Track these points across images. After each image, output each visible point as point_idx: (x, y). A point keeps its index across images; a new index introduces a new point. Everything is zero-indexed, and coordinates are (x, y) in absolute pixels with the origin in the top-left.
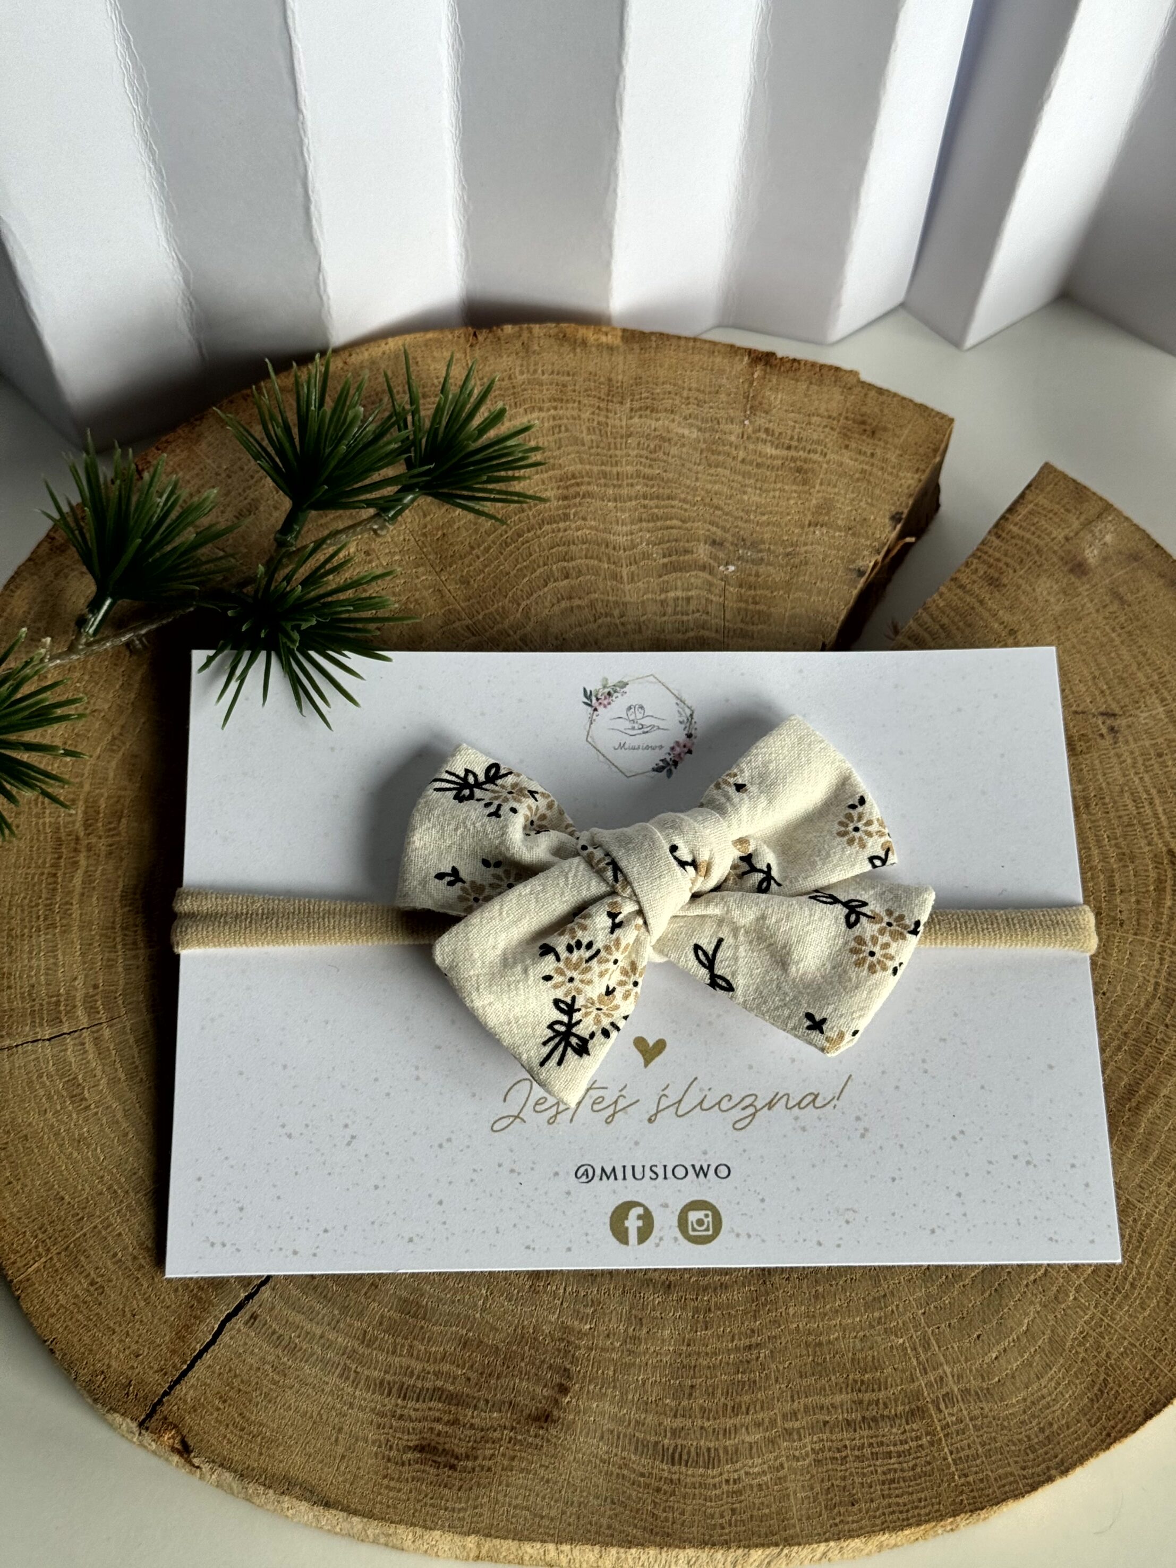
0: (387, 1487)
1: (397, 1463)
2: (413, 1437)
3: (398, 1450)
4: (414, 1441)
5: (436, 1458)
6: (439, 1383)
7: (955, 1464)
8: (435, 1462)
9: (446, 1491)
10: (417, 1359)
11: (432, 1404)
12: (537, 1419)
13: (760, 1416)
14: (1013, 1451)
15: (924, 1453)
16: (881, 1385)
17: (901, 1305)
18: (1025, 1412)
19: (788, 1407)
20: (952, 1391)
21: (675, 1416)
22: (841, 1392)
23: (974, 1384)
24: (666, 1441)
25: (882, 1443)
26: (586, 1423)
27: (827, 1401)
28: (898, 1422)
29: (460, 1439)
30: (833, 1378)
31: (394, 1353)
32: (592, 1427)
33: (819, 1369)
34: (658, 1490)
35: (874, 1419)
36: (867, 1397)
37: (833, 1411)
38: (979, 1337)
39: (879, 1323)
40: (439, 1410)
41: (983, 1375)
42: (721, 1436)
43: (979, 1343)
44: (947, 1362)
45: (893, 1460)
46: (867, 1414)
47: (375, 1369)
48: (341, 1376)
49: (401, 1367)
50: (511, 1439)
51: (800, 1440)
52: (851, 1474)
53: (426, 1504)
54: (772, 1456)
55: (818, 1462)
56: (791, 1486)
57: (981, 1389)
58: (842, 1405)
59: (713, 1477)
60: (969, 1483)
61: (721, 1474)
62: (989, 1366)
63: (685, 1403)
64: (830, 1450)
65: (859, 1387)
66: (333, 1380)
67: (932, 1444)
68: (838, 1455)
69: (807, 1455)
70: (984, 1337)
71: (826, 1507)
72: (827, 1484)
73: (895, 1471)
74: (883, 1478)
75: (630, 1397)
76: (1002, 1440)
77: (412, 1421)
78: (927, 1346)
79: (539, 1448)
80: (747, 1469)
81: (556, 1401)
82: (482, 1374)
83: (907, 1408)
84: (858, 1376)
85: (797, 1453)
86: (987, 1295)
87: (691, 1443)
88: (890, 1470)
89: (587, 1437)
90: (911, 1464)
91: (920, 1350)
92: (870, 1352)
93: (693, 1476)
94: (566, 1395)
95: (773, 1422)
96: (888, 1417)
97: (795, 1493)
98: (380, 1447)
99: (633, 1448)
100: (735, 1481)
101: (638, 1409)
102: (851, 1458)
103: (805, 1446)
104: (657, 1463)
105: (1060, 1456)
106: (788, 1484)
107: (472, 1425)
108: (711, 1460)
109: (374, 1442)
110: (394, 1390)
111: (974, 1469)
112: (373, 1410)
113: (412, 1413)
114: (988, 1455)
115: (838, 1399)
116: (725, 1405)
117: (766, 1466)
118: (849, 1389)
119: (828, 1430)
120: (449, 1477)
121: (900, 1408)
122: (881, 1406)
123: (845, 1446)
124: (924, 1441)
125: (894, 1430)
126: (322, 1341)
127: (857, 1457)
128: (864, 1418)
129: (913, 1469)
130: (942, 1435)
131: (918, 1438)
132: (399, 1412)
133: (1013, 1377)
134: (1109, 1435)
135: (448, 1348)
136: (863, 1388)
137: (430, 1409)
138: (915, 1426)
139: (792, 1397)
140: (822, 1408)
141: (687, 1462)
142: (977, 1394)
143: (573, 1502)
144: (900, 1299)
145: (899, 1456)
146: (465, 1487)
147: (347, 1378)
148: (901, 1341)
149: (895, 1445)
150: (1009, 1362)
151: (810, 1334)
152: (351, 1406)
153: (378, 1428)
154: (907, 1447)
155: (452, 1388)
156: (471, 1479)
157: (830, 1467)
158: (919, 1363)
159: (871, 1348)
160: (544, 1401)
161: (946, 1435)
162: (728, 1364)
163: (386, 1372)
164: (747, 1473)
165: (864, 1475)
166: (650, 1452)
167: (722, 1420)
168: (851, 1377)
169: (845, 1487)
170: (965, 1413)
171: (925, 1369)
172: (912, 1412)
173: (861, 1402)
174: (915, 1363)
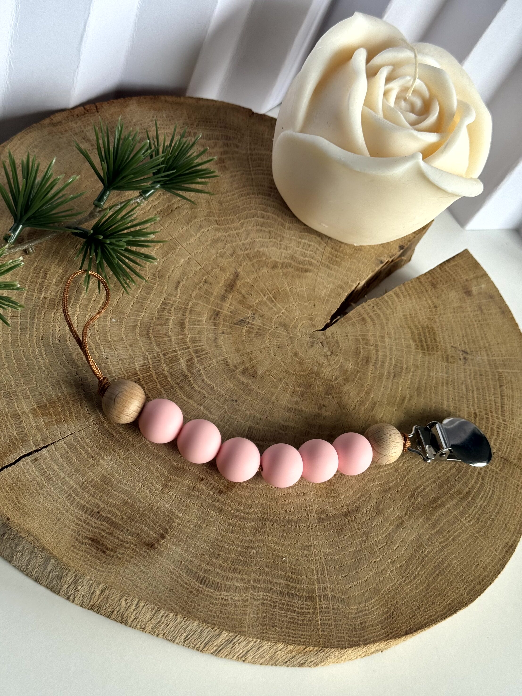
0: (72, 550)
1: (80, 542)
2: (90, 534)
3: (82, 537)
4: (90, 535)
5: (97, 546)
6: (109, 516)
7: (321, 625)
8: (97, 547)
9: (98, 561)
10: (103, 502)
11: (103, 523)
12: (147, 545)
13: (244, 576)
14: (347, 628)
15: (309, 616)
16: (299, 582)
17: (316, 553)
18: (356, 614)
19: (257, 577)
20: (328, 595)
21: (208, 564)
22: (281, 578)
23: (338, 595)
24: (201, 573)
25: (293, 606)
26: (168, 554)
27: (274, 581)
28: (302, 599)
29: (111, 542)
30: (280, 572)
31: (93, 496)
32: (171, 556)
33: (275, 567)
34: (191, 592)
35: (292, 594)
36: (292, 584)
37: (276, 585)
38: (345, 576)
39: (305, 556)
40: (105, 526)
41: (343, 593)
42: (225, 579)
43: (345, 579)
44: (329, 582)
45: (295, 614)
46: (290, 592)
47: (83, 500)
48: (67, 497)
49: (95, 503)
50: (133, 549)
51: (258, 592)
52: (276, 614)
53: (87, 564)
54: (244, 595)
55: (263, 604)
56: (249, 610)
57: (341, 598)
58: (280, 584)
59: (217, 595)
60: (324, 635)
61: (220, 595)
62: (346, 590)
63: (213, 560)
64: (270, 601)
65: (289, 579)
66: (62, 498)
67: (314, 613)
68: (272, 604)
69: (259, 599)
70: (347, 577)
71: (261, 624)
72: (264, 615)
73: (295, 619)
74: (289, 620)
75: (191, 550)
76: (344, 622)
77: (92, 526)
78: (323, 572)
79: (145, 557)
80: (232, 596)
81: (158, 540)
82: (129, 518)
83: (307, 595)
84: (290, 575)
85: (255, 597)
86: (354, 560)
87: (211, 578)
88: (293, 618)
89: (167, 559)
90: (302, 618)
91: (320, 573)
92: (298, 567)
93: (208, 592)
94: (163, 539)
95: (249, 581)
96: (298, 596)
97: (250, 613)
98: (74, 533)
99: (185, 571)
100: (225, 600)
101: (192, 556)
102: (277, 607)
103: (260, 596)
104: (194, 581)
105: (366, 637)
106: (247, 609)
107: (118, 537)
108: (218, 587)
109: (72, 530)
110: (88, 512)
111: (328, 630)
112: (76, 516)
113: (93, 524)
114: (336, 626)
115: (279, 581)
116: (230, 567)
117: (240, 598)
118: (285, 579)
119: (271, 592)
120: (101, 556)
121: (304, 594)
122: (297, 590)
123: (277, 602)
124: (311, 611)
125: (299, 602)
126: (63, 480)
127: (281, 608)
128: (288, 592)
129: (303, 620)
130: (319, 611)
131: (308, 609)
132: (87, 521)
133: (355, 598)
134: (388, 635)
135: (117, 503)
136: (291, 580)
137: (102, 525)
138: (308, 603)
139: (260, 574)
140: (271, 582)
141: (207, 585)
142: (338, 600)
143: (152, 585)
144: (317, 550)
145: (299, 614)
146: (107, 562)
147: (69, 499)
148: (313, 567)
149: (298, 608)
150: (355, 591)
151: (275, 550)
152: (67, 511)
153: (76, 525)
154: (303, 611)
155: (114, 519)
156: (111, 560)
157: (268, 608)
158: (317, 578)
159: (299, 565)
160: (153, 539)
161: (321, 612)
162: (237, 551)
163: (87, 503)
164: (231, 598)
165: (281, 616)
166: (193, 575)
167: (228, 573)
168: (287, 574)
169: (272, 618)
170: (331, 605)
171: (319, 582)
172: (309, 597)
173: (289, 586)
174: (316, 578)
